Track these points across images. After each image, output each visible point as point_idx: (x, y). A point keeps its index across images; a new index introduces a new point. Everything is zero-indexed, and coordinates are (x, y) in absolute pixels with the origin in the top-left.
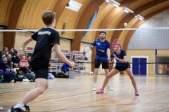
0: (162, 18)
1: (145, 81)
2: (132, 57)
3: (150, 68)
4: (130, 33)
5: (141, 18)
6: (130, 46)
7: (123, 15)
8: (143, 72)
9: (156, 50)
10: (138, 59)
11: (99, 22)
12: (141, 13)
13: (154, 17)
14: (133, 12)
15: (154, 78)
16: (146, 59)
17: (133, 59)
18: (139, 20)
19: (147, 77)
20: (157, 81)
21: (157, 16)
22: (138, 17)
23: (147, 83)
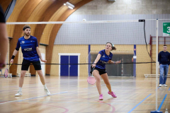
0: (96, 6)
1: (76, 84)
2: (60, 54)
3: (82, 69)
4: (56, 29)
5: (71, 6)
6: (57, 41)
8: (74, 73)
9: (89, 46)
10: (67, 57)
13: (86, 5)
16: (77, 57)
17: (62, 57)
18: (69, 9)
19: (79, 79)
22: (67, 5)
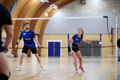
0: (73, 7)
1: (59, 62)
2: (48, 41)
3: (63, 52)
5: (55, 7)
6: (46, 32)
7: (39, 4)
8: (58, 54)
9: (68, 35)
10: (53, 43)
11: (19, 11)
12: (55, 3)
14: (48, 2)
15: (66, 59)
16: (59, 43)
17: (49, 43)
18: (54, 9)
19: (61, 59)
20: (69, 61)
21: (69, 5)
22: (53, 6)
23: (61, 64)
